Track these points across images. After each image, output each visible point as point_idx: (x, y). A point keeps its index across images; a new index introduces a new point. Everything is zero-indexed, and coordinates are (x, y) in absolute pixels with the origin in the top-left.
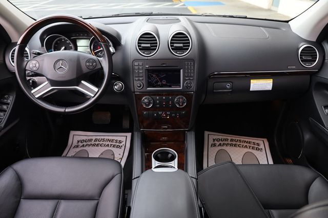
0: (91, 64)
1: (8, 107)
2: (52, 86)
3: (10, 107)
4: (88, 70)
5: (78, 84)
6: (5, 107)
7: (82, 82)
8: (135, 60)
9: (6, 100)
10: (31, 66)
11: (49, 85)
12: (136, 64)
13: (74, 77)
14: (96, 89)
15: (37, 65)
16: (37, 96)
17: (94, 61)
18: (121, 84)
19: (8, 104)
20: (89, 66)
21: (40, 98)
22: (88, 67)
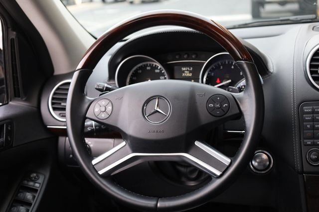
0: (218, 106)
1: (34, 197)
2: (134, 151)
3: (39, 196)
4: (212, 119)
5: (188, 147)
6: (29, 196)
7: (197, 143)
8: (304, 102)
9: (31, 183)
10: (97, 110)
11: (128, 148)
12: (307, 109)
13: (183, 131)
14: (226, 160)
15: (109, 108)
16: (101, 172)
17: (224, 99)
18: (264, 157)
19: (35, 191)
20: (214, 108)
21: (107, 176)
22: (211, 111)
